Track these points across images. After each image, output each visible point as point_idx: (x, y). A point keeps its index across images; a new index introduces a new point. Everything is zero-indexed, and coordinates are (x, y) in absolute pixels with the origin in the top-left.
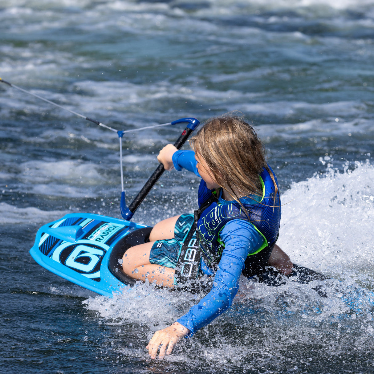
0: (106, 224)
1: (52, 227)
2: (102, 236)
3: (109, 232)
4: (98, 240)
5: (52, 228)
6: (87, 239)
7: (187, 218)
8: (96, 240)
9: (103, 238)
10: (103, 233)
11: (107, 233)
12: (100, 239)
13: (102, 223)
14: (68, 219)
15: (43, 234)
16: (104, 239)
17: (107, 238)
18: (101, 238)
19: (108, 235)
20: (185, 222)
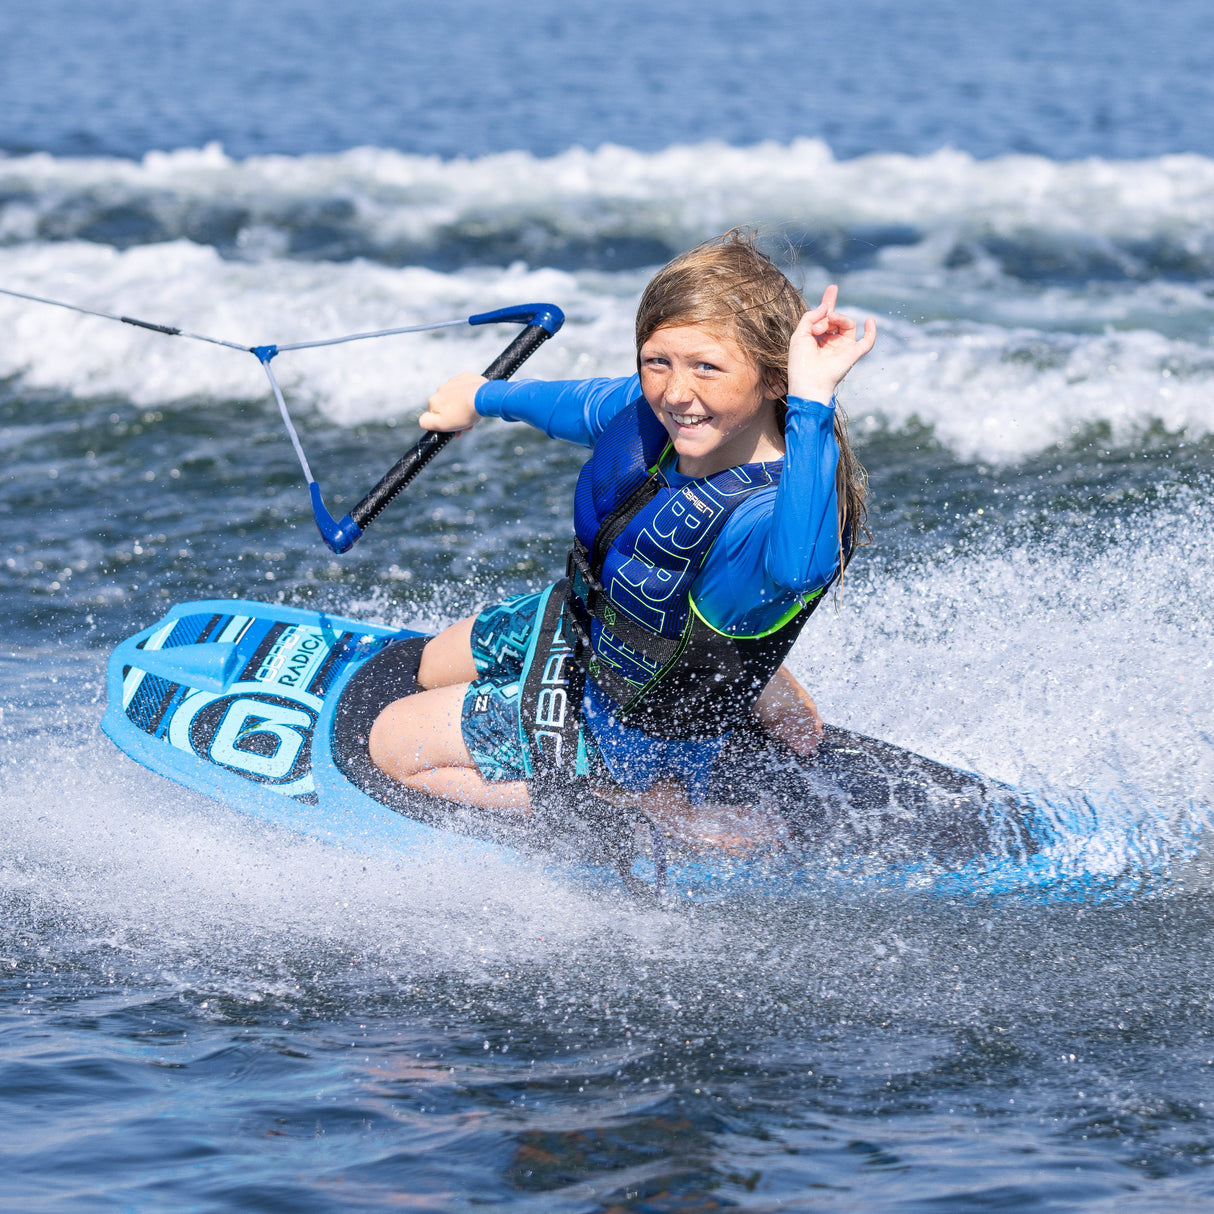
0: (292, 631)
1: (147, 647)
2: (293, 669)
3: (308, 655)
4: (286, 680)
5: (149, 652)
6: (254, 679)
7: (493, 619)
8: (280, 681)
9: (298, 674)
10: (294, 659)
11: (304, 659)
12: (290, 679)
13: (280, 627)
14: (183, 619)
15: (126, 670)
16: (301, 678)
17: (308, 673)
18: (294, 676)
19: (309, 665)
20: (492, 634)
